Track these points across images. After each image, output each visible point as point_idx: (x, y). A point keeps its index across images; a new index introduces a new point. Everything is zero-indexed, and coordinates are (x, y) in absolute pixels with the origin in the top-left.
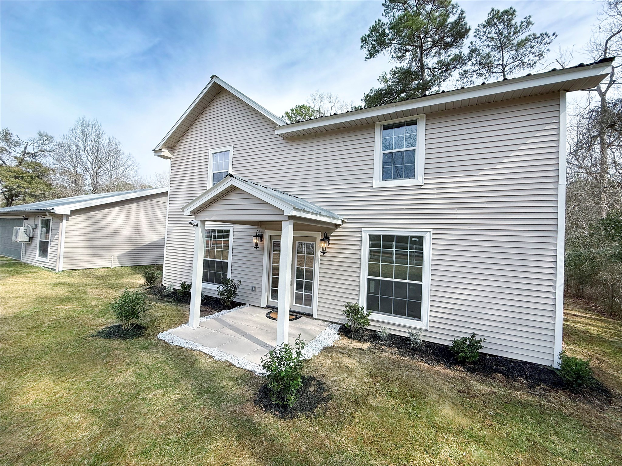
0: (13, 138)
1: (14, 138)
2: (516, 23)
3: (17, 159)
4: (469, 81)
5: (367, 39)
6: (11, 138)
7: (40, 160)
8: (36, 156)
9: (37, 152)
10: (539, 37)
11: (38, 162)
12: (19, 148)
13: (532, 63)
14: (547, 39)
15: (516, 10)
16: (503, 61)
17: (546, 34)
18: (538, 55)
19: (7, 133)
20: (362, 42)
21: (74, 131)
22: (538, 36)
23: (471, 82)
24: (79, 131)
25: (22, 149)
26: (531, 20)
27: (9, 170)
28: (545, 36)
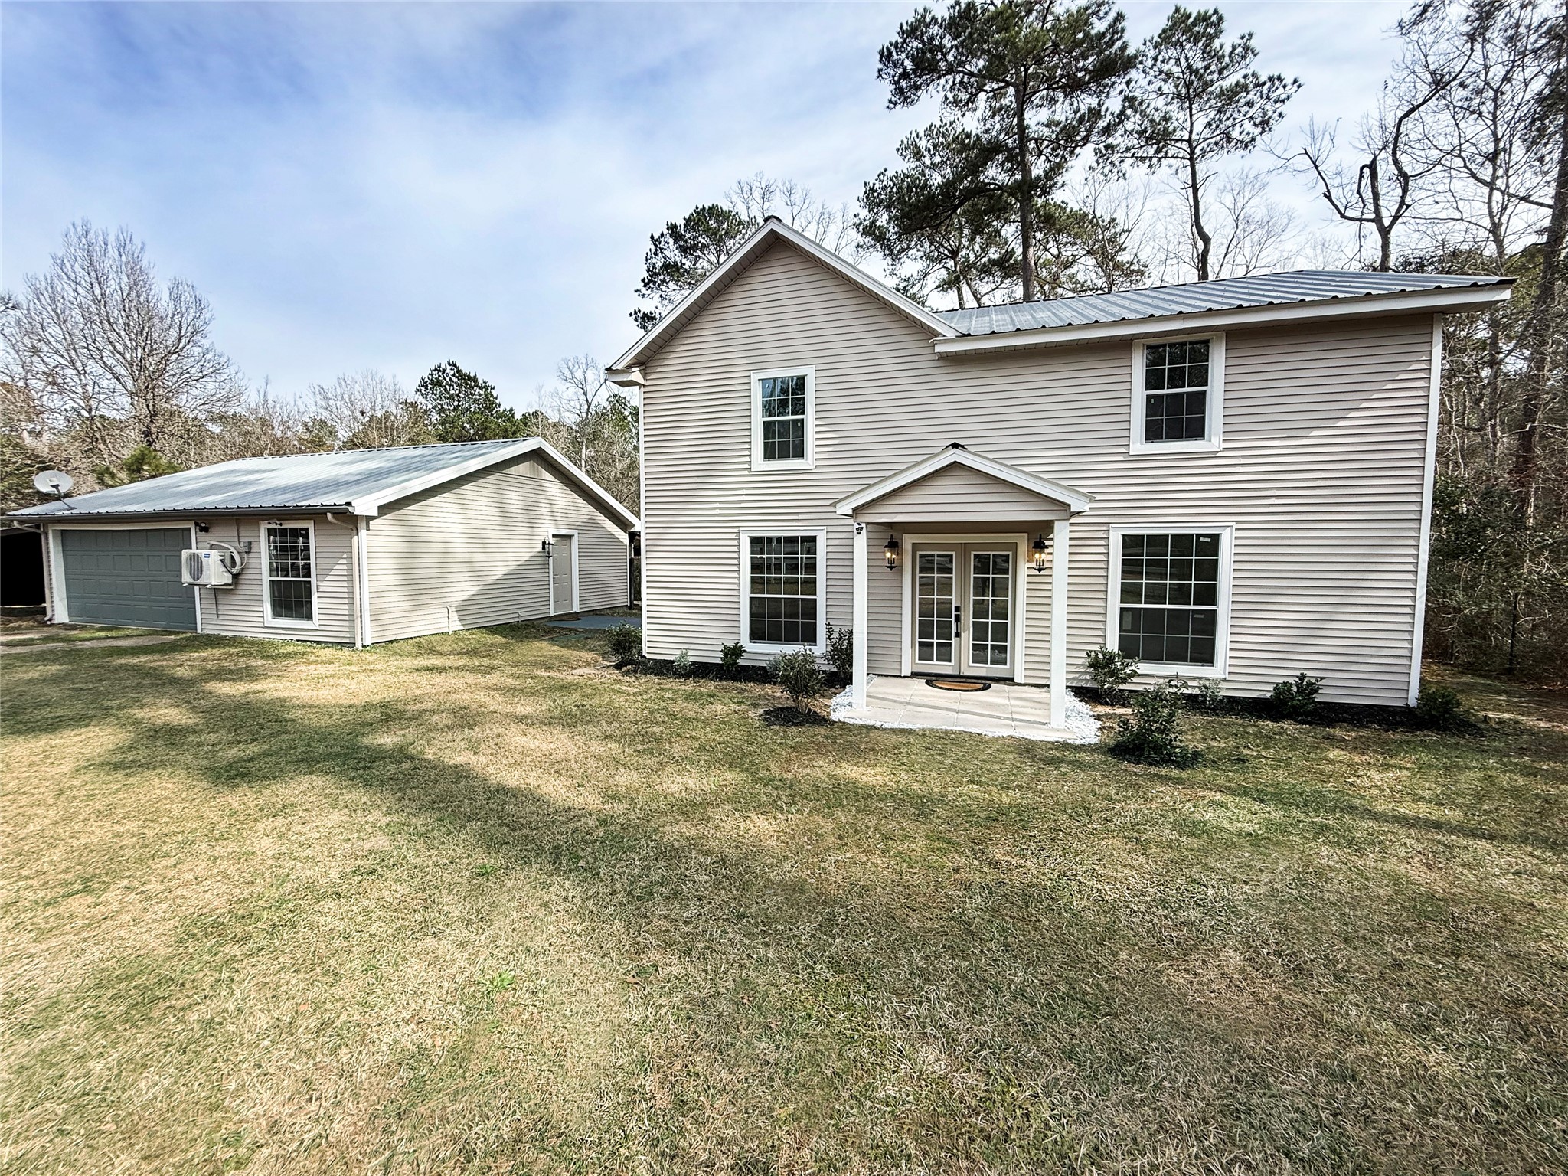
2: (1221, 46)
4: (1116, 170)
5: (894, 54)
10: (1264, 83)
13: (1247, 139)
14: (1281, 90)
15: (1225, 17)
16: (1191, 132)
17: (1279, 78)
18: (1260, 123)
20: (881, 60)
22: (1262, 79)
23: (1121, 174)
26: (1253, 43)
28: (1277, 83)
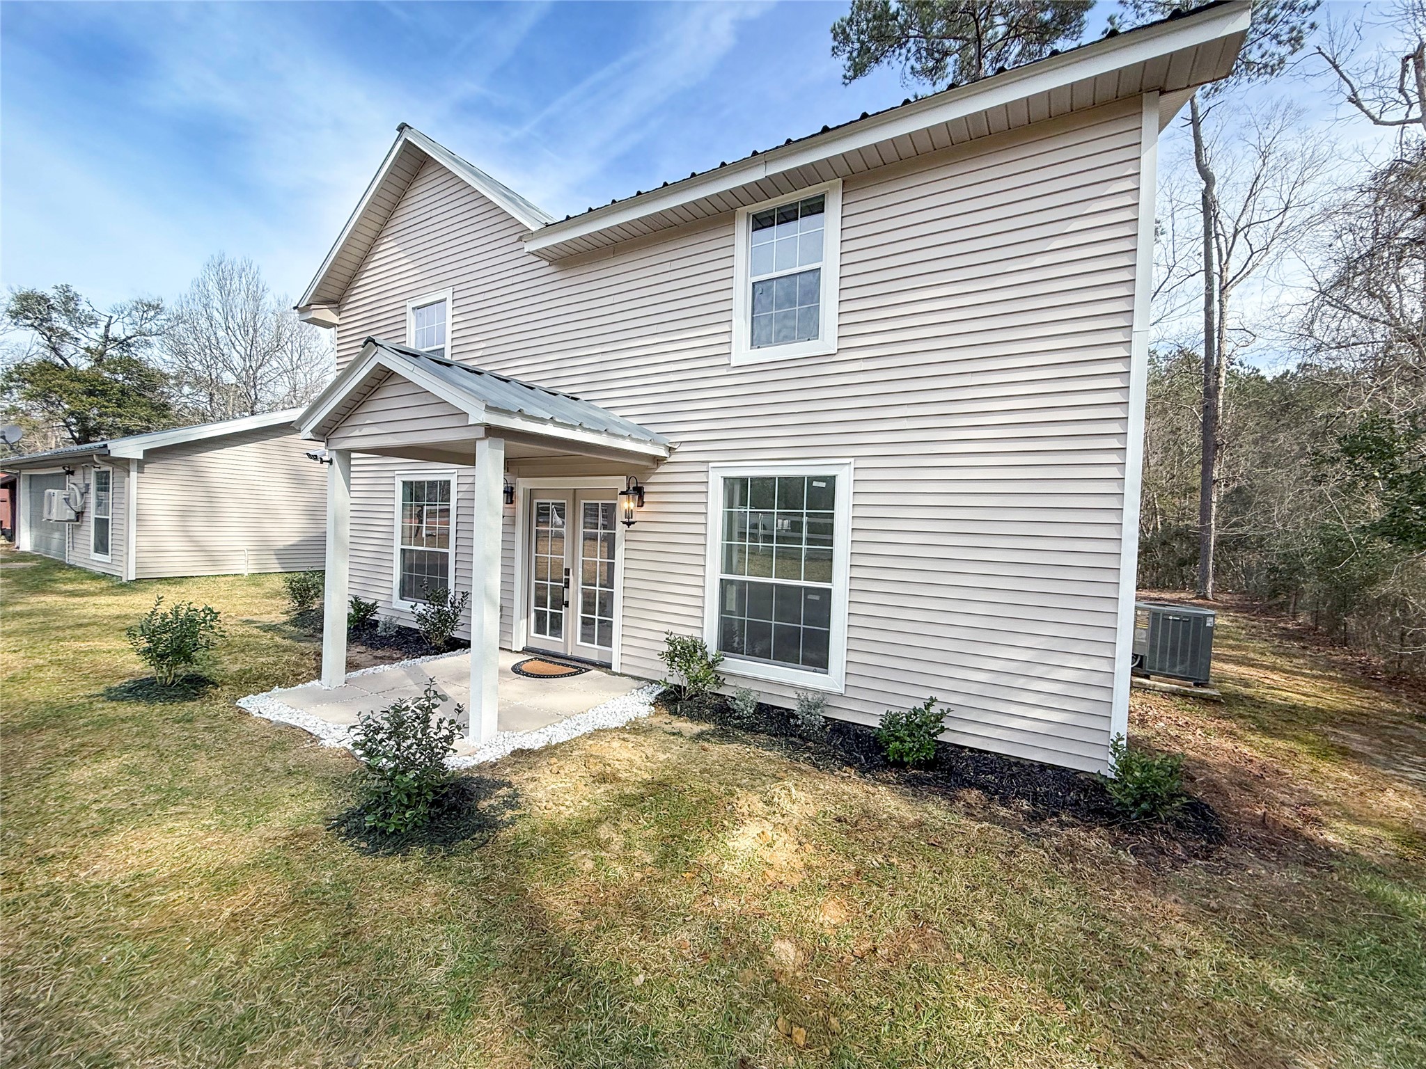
0: (80, 308)
1: (83, 306)
3: (92, 353)
5: (848, 29)
6: (78, 307)
7: (141, 354)
8: (129, 345)
9: (130, 338)
11: (135, 358)
12: (95, 330)
19: (67, 297)
20: (835, 38)
21: (201, 284)
24: (212, 287)
25: (101, 331)
27: (76, 376)
